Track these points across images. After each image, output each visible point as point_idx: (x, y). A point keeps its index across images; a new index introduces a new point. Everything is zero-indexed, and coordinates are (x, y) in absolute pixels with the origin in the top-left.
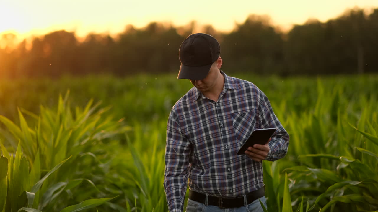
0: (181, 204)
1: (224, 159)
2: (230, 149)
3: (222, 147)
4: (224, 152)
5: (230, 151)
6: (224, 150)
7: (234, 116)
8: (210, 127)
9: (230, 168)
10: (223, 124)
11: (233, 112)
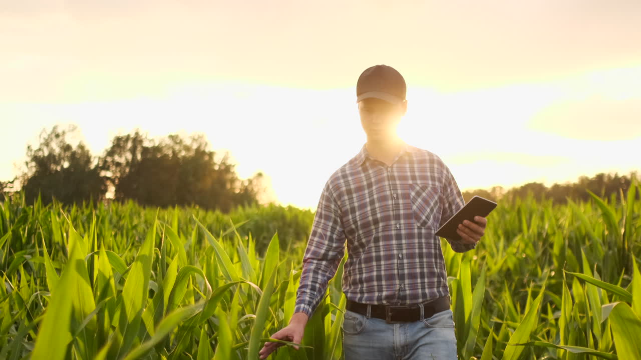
0: (315, 302)
1: (394, 242)
2: (403, 229)
3: (392, 225)
4: (393, 232)
5: (403, 232)
6: (395, 230)
7: (412, 187)
8: (378, 198)
9: (402, 254)
10: (397, 195)
11: (410, 182)
